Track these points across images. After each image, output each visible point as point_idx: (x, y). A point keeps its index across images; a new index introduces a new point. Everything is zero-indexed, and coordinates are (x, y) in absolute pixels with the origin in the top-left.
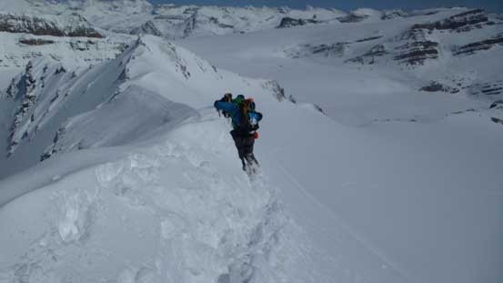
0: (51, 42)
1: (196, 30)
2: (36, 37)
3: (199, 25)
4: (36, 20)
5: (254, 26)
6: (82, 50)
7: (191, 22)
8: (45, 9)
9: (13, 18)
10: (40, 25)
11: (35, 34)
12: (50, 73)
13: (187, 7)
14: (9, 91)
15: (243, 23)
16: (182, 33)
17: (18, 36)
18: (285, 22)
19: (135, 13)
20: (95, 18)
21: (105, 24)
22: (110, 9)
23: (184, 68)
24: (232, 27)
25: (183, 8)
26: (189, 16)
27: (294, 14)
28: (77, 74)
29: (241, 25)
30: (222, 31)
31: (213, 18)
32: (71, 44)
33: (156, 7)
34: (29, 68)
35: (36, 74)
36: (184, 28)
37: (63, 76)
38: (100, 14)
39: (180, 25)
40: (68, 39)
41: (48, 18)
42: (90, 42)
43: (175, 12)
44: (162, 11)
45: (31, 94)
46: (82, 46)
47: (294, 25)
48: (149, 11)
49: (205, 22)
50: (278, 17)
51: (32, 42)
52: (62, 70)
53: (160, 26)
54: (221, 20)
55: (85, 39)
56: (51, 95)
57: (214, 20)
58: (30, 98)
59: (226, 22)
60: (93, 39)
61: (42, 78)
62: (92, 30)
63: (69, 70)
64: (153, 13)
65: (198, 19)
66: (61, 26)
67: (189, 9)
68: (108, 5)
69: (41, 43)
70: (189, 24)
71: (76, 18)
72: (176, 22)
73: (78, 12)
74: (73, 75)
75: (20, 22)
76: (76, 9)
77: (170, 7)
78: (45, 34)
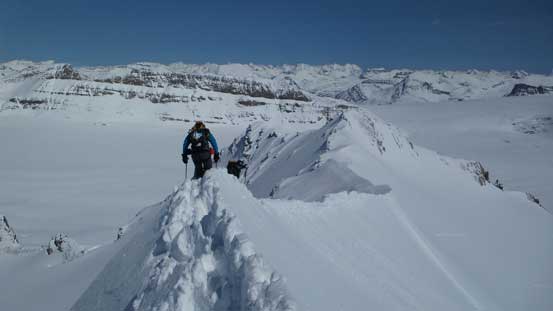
0: (263, 104)
1: (406, 96)
2: (252, 99)
3: (409, 90)
4: (254, 84)
5: (476, 93)
6: (288, 112)
7: (401, 88)
8: (263, 73)
9: (237, 82)
10: (257, 88)
11: (252, 96)
12: (264, 137)
13: (399, 72)
14: (230, 149)
15: (463, 89)
16: (389, 98)
17: (238, 97)
18: (518, 89)
19: (343, 77)
20: (305, 82)
21: (312, 88)
22: (319, 73)
23: (380, 143)
24: (448, 93)
25: (394, 72)
26: (400, 80)
27: (533, 80)
28: (285, 139)
29: (460, 92)
30: (436, 98)
31: (426, 84)
32: (280, 106)
33: (365, 71)
34: (249, 130)
35: (253, 137)
36: (392, 92)
37: (274, 140)
38: (310, 78)
39: (388, 90)
40: (278, 101)
41: (265, 82)
42: (297, 105)
43: (384, 76)
44: (371, 76)
45: (247, 153)
46: (289, 108)
47: (532, 93)
48: (358, 75)
49: (417, 87)
50: (510, 83)
51: (248, 103)
52: (274, 135)
53: (367, 91)
54: (436, 86)
55: (293, 102)
56: (263, 155)
57: (428, 85)
58: (246, 156)
59: (441, 87)
60: (300, 103)
61: (257, 141)
62: (301, 94)
63: (279, 135)
64: (362, 77)
65: (409, 84)
66: (273, 89)
67: (401, 74)
68: (318, 69)
69: (256, 104)
70: (398, 89)
71: (288, 82)
72: (384, 86)
73: (291, 76)
74: (283, 141)
75: (242, 85)
76: (289, 73)
77: (380, 71)
78: (260, 96)
